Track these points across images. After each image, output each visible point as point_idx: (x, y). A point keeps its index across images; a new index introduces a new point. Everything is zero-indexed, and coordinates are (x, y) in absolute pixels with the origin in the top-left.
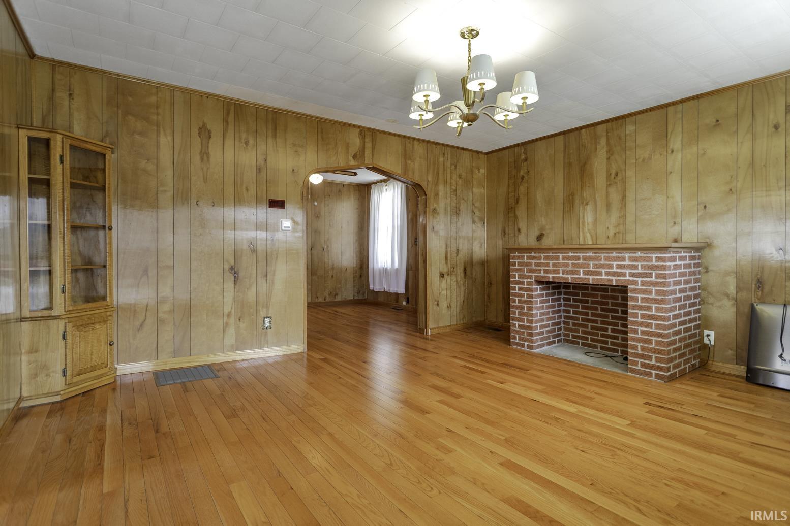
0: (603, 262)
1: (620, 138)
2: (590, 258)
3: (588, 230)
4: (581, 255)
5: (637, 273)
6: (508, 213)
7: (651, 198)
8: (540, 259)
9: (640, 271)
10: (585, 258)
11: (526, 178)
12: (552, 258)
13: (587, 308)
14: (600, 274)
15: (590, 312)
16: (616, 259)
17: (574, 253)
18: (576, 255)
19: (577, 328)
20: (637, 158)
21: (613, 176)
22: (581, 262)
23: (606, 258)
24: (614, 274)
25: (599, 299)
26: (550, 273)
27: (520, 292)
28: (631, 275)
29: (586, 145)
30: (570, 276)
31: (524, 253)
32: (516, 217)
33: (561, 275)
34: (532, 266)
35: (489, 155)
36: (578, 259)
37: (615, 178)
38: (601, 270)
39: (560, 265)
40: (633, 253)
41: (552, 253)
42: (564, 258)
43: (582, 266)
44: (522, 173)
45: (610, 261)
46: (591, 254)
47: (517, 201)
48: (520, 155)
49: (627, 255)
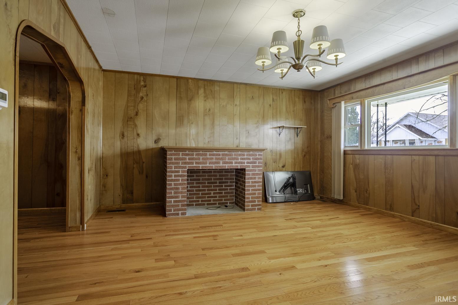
0: (234, 157)
1: (211, 91)
2: (226, 155)
3: (193, 138)
4: (221, 153)
5: (250, 162)
6: (127, 121)
7: (226, 125)
8: (193, 156)
9: (251, 161)
10: (223, 155)
11: (145, 98)
12: (202, 155)
13: (199, 183)
14: (231, 163)
15: (201, 185)
16: (240, 155)
17: (217, 152)
18: (218, 153)
19: (192, 196)
20: (220, 104)
21: (207, 110)
22: (221, 157)
23: (235, 155)
24: (239, 163)
25: (207, 177)
26: (200, 164)
27: (175, 178)
28: (248, 163)
29: (192, 89)
30: (214, 165)
31: (180, 151)
32: (136, 126)
33: (208, 165)
34: (186, 160)
35: (105, 72)
36: (219, 155)
37: (208, 112)
38: (232, 161)
39: (207, 159)
40: (249, 152)
41: (202, 152)
42: (210, 155)
43: (222, 159)
44: (141, 94)
45: (237, 156)
46: (227, 153)
47: (137, 114)
48: (140, 81)
49: (246, 153)
